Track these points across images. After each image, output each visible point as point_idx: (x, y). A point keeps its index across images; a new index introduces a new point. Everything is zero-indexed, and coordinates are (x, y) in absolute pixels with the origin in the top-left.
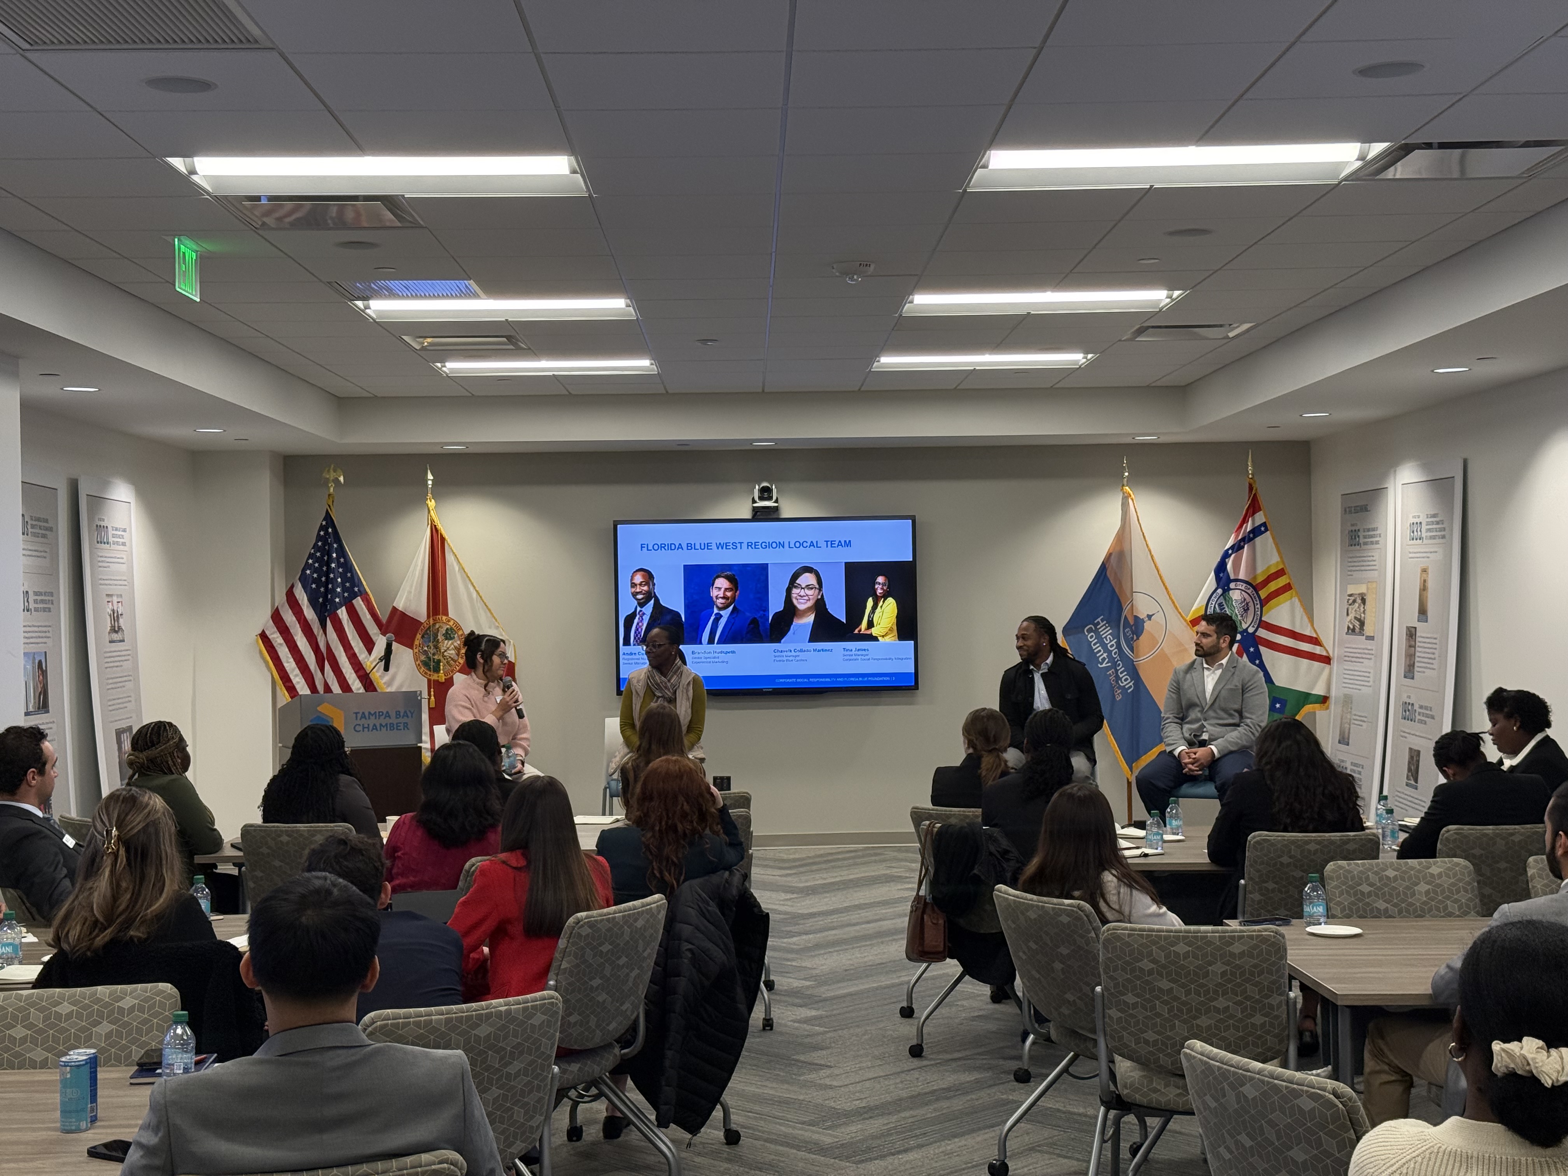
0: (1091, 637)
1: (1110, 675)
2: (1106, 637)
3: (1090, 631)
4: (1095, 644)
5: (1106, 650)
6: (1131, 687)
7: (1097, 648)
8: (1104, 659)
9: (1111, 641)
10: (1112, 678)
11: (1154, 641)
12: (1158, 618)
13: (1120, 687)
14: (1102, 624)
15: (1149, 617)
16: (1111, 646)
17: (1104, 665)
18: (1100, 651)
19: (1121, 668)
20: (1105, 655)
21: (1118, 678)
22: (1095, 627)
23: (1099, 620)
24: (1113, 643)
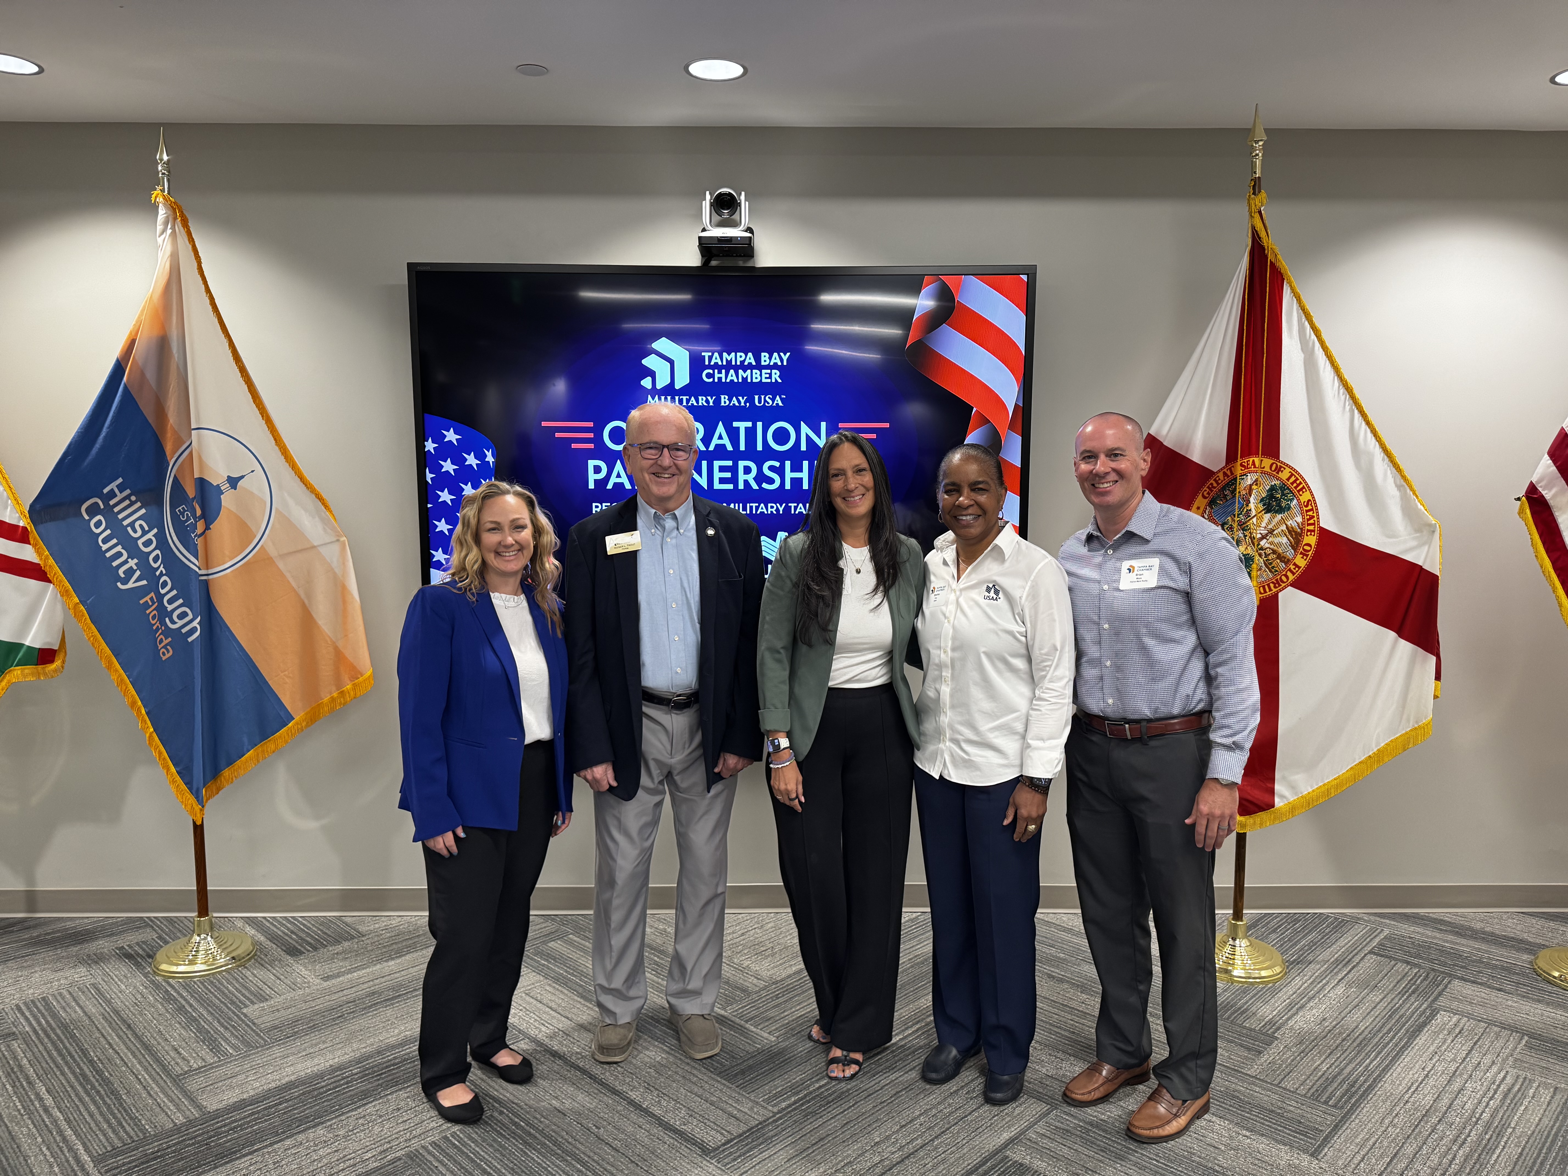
0: (98, 526)
1: (146, 606)
2: (132, 525)
3: (93, 510)
4: (105, 541)
5: (133, 550)
6: (194, 630)
7: (110, 548)
8: (130, 572)
9: (145, 533)
10: (151, 611)
11: (244, 533)
12: (255, 484)
13: (168, 632)
14: (120, 496)
15: (233, 482)
16: (148, 543)
17: (130, 585)
18: (119, 554)
19: (168, 591)
20: (132, 563)
21: (163, 613)
22: (106, 504)
23: (113, 486)
24: (150, 536)
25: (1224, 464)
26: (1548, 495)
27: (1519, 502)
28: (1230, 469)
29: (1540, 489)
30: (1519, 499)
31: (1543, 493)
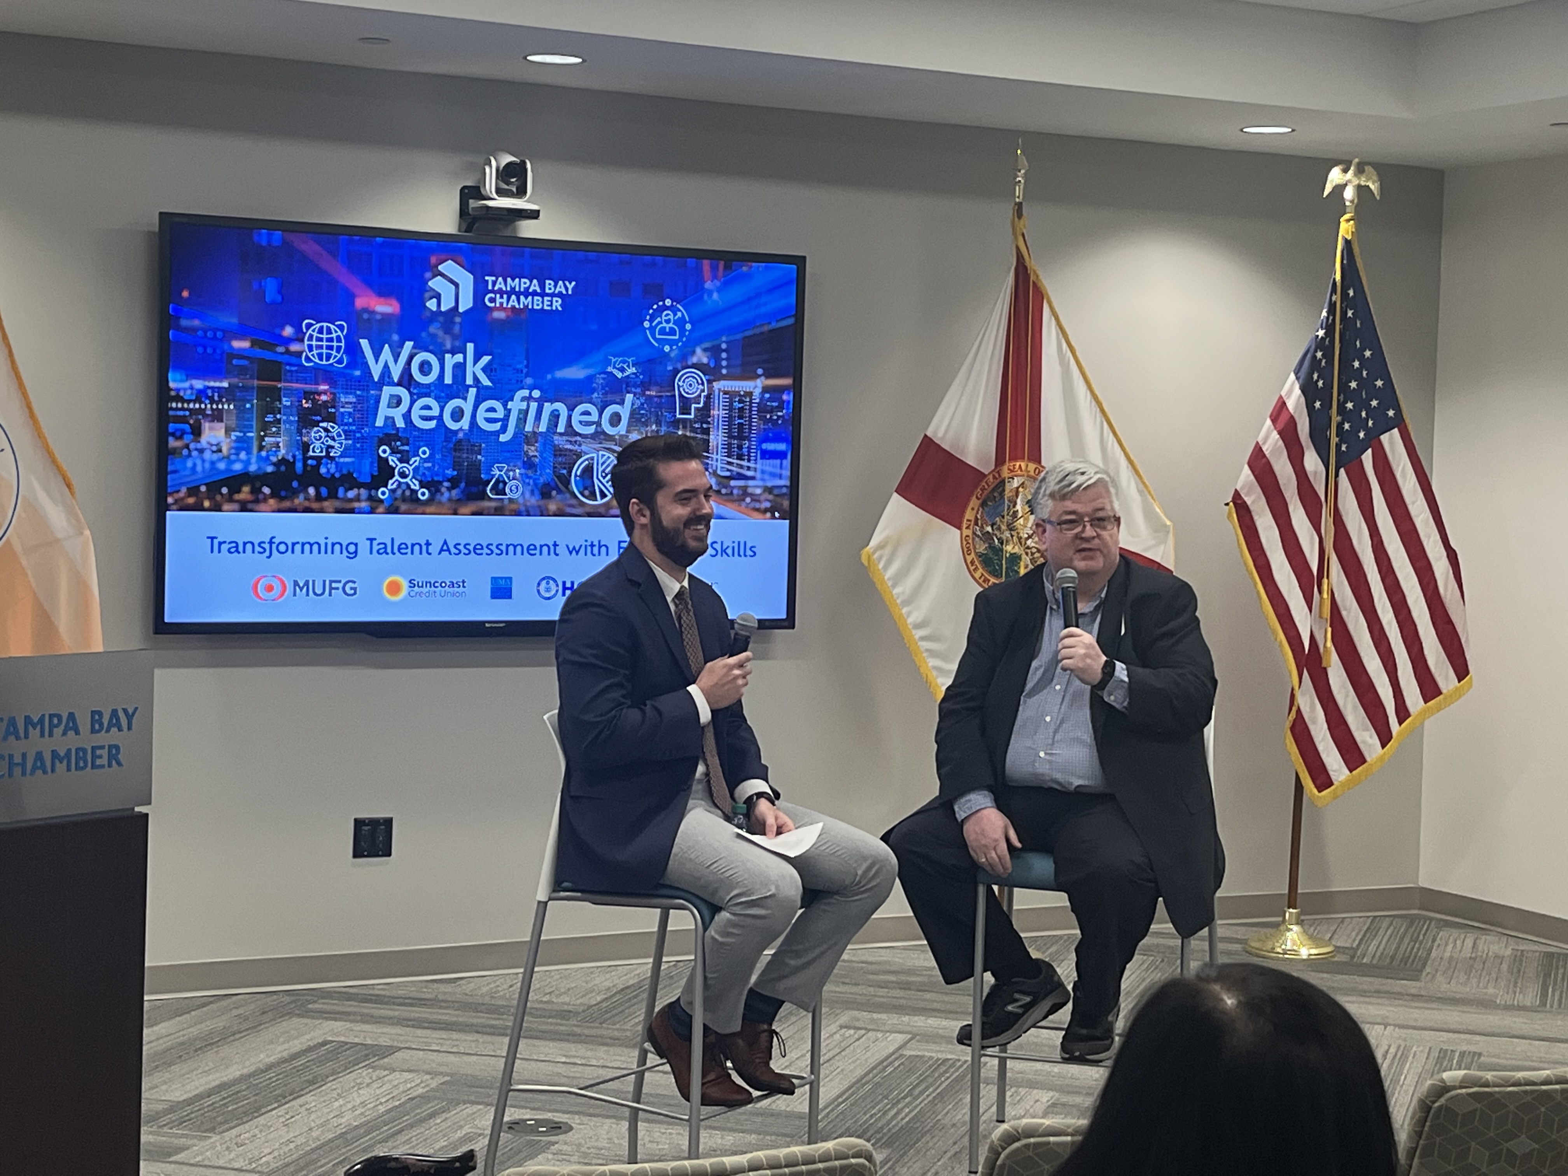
25: (993, 467)
26: (1248, 500)
27: (1227, 507)
28: (998, 472)
29: (1243, 496)
30: (1227, 504)
31: (1246, 499)
